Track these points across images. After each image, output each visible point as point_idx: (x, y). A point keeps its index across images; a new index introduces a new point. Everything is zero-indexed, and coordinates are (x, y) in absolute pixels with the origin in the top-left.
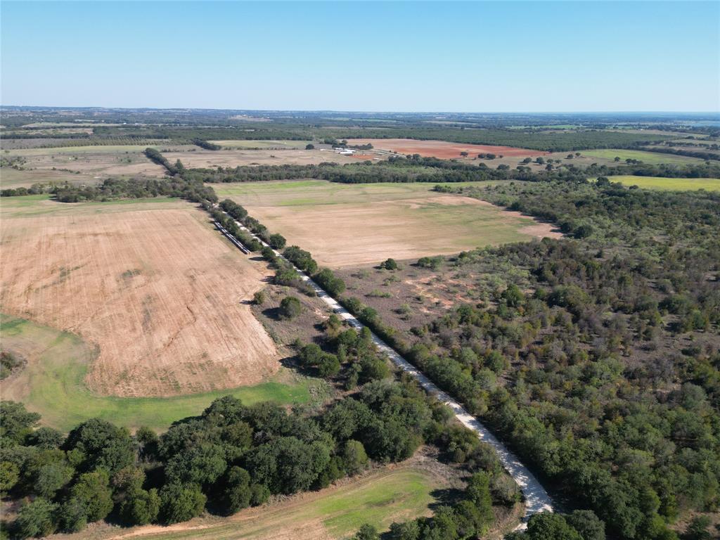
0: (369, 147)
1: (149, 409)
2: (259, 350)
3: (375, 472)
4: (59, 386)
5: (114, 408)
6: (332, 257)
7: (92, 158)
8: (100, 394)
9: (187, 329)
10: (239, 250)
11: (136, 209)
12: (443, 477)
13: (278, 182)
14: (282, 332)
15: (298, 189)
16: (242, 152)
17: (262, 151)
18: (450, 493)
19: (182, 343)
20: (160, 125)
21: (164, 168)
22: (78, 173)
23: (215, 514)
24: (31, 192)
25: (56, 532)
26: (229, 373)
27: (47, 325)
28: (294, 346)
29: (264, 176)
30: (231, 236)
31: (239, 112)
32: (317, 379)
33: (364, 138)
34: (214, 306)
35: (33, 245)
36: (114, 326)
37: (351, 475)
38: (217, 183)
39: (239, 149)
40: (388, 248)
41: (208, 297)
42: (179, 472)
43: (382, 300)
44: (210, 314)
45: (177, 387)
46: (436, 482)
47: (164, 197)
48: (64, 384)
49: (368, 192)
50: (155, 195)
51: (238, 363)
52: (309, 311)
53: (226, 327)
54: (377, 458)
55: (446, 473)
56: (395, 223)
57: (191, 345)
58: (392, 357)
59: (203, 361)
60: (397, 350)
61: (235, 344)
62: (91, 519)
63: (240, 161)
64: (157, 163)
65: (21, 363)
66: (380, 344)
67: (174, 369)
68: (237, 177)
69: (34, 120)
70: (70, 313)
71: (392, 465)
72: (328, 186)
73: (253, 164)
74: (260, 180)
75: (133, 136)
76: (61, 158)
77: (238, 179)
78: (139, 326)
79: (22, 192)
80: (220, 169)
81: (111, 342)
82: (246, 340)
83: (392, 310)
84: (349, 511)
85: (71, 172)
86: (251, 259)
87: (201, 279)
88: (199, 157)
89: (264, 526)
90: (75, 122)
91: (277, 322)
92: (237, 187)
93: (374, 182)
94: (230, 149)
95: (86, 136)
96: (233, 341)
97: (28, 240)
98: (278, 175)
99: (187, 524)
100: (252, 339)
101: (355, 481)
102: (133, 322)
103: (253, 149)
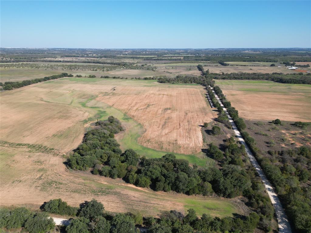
0: (308, 66)
1: (150, 152)
2: (196, 143)
3: (214, 198)
4: (130, 139)
5: (141, 149)
6: (250, 114)
7: (178, 68)
8: (139, 144)
9: (175, 131)
10: (210, 106)
11: (181, 87)
12: (243, 210)
13: (247, 81)
14: (208, 139)
15: (255, 84)
16: (237, 67)
17: (248, 67)
18: (242, 217)
19: (171, 135)
20: (210, 55)
21: (201, 73)
22: (171, 73)
23: (151, 189)
24: (153, 79)
25: (110, 177)
26: (181, 148)
27: (136, 121)
28: (210, 145)
29: (241, 77)
30: (210, 100)
31: (248, 49)
32: (212, 159)
33: (308, 62)
34: (188, 125)
35: (144, 96)
36: (153, 125)
37: (204, 195)
38: (219, 79)
39: (237, 65)
40: (284, 115)
41: (188, 121)
42: (144, 171)
43: (263, 136)
44: (185, 127)
45: (162, 148)
46: (238, 211)
47: (195, 83)
48: (132, 139)
49: (292, 88)
50: (191, 83)
51: (185, 146)
52: (225, 134)
53: (189, 133)
54: (217, 193)
55: (245, 210)
56: (297, 104)
57: (174, 136)
58: (252, 160)
59: (174, 142)
60: (256, 158)
61: (188, 140)
62: (119, 177)
63: (234, 71)
64: (200, 70)
65: (124, 130)
66: (250, 154)
67: (164, 142)
68: (229, 77)
69: (167, 53)
70: (144, 118)
71: (223, 198)
72: (272, 83)
73: (240, 72)
74: (239, 79)
75: (196, 60)
76: (168, 67)
77: (228, 78)
78: (161, 126)
79: (150, 79)
80: (223, 74)
81: (151, 130)
82: (193, 139)
83: (265, 142)
84: (196, 206)
85: (169, 73)
86: (213, 110)
87: (190, 115)
88: (218, 69)
89: (164, 198)
90: (180, 55)
91: (208, 135)
92: (227, 82)
93: (299, 83)
94: (233, 65)
95: (180, 60)
96: (188, 138)
97: (144, 94)
98: (248, 77)
99: (143, 188)
100: (195, 139)
101: (205, 197)
102: (160, 125)
103: (243, 66)
